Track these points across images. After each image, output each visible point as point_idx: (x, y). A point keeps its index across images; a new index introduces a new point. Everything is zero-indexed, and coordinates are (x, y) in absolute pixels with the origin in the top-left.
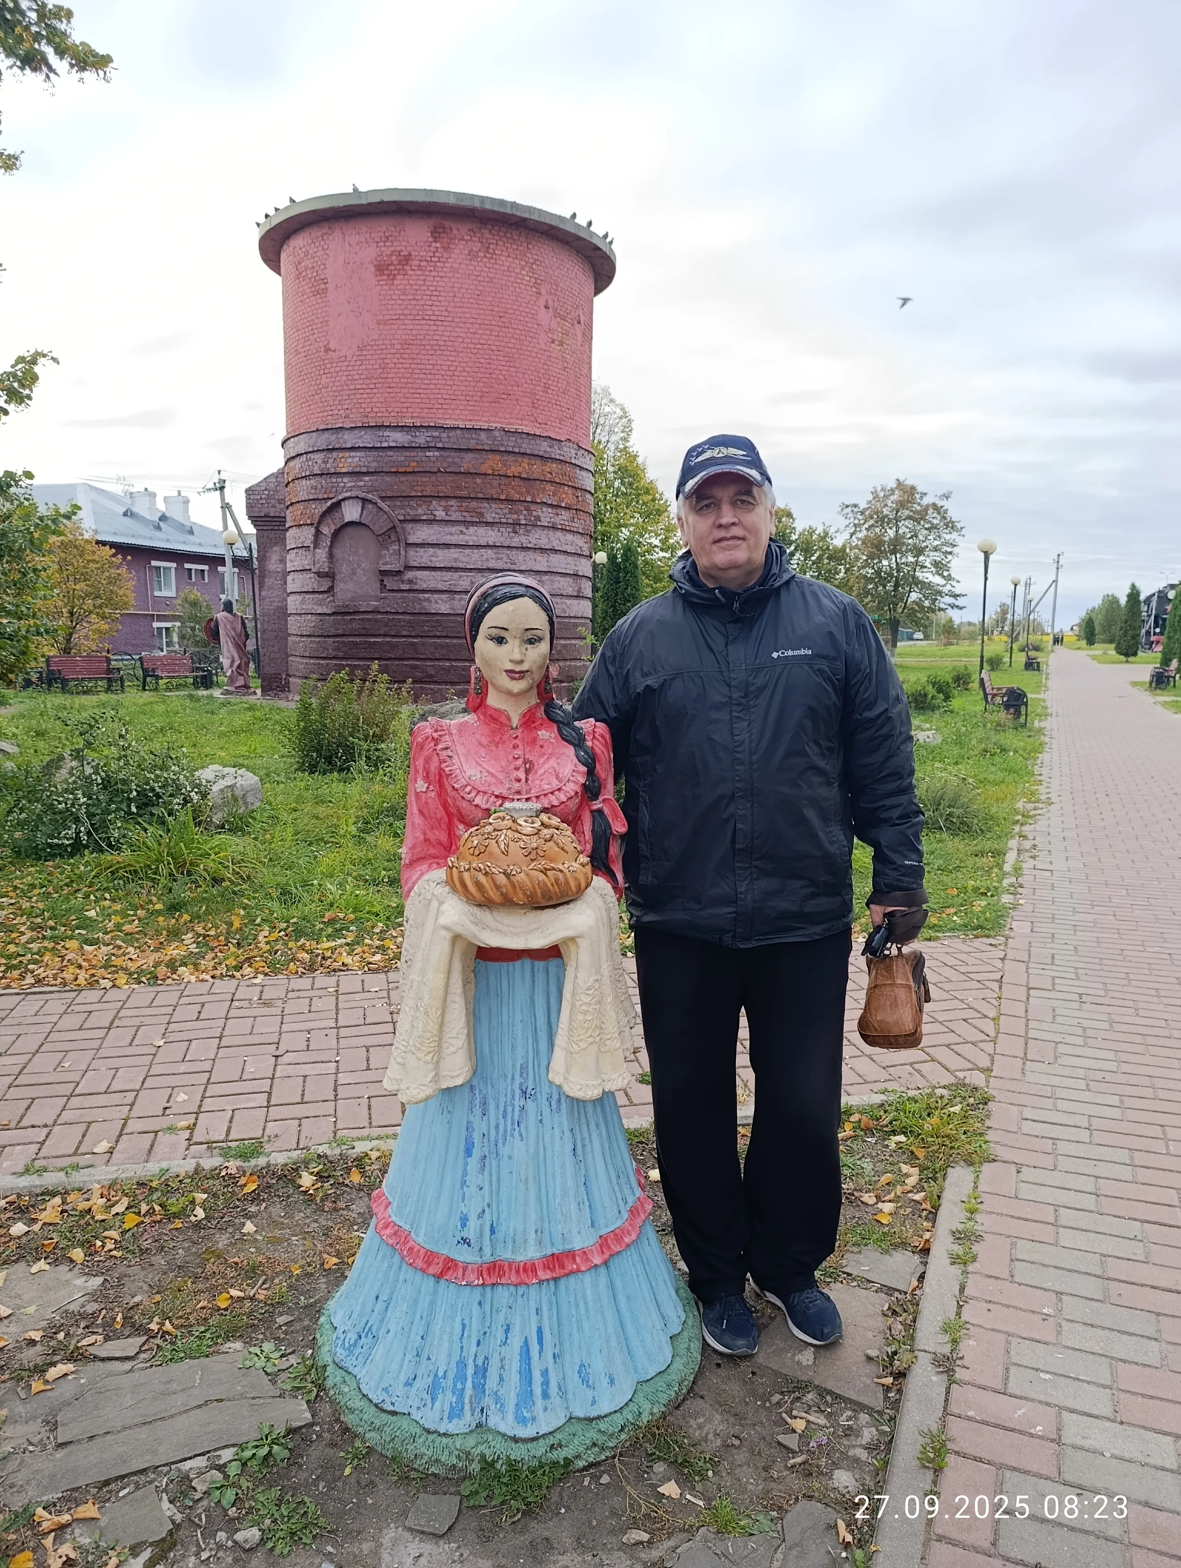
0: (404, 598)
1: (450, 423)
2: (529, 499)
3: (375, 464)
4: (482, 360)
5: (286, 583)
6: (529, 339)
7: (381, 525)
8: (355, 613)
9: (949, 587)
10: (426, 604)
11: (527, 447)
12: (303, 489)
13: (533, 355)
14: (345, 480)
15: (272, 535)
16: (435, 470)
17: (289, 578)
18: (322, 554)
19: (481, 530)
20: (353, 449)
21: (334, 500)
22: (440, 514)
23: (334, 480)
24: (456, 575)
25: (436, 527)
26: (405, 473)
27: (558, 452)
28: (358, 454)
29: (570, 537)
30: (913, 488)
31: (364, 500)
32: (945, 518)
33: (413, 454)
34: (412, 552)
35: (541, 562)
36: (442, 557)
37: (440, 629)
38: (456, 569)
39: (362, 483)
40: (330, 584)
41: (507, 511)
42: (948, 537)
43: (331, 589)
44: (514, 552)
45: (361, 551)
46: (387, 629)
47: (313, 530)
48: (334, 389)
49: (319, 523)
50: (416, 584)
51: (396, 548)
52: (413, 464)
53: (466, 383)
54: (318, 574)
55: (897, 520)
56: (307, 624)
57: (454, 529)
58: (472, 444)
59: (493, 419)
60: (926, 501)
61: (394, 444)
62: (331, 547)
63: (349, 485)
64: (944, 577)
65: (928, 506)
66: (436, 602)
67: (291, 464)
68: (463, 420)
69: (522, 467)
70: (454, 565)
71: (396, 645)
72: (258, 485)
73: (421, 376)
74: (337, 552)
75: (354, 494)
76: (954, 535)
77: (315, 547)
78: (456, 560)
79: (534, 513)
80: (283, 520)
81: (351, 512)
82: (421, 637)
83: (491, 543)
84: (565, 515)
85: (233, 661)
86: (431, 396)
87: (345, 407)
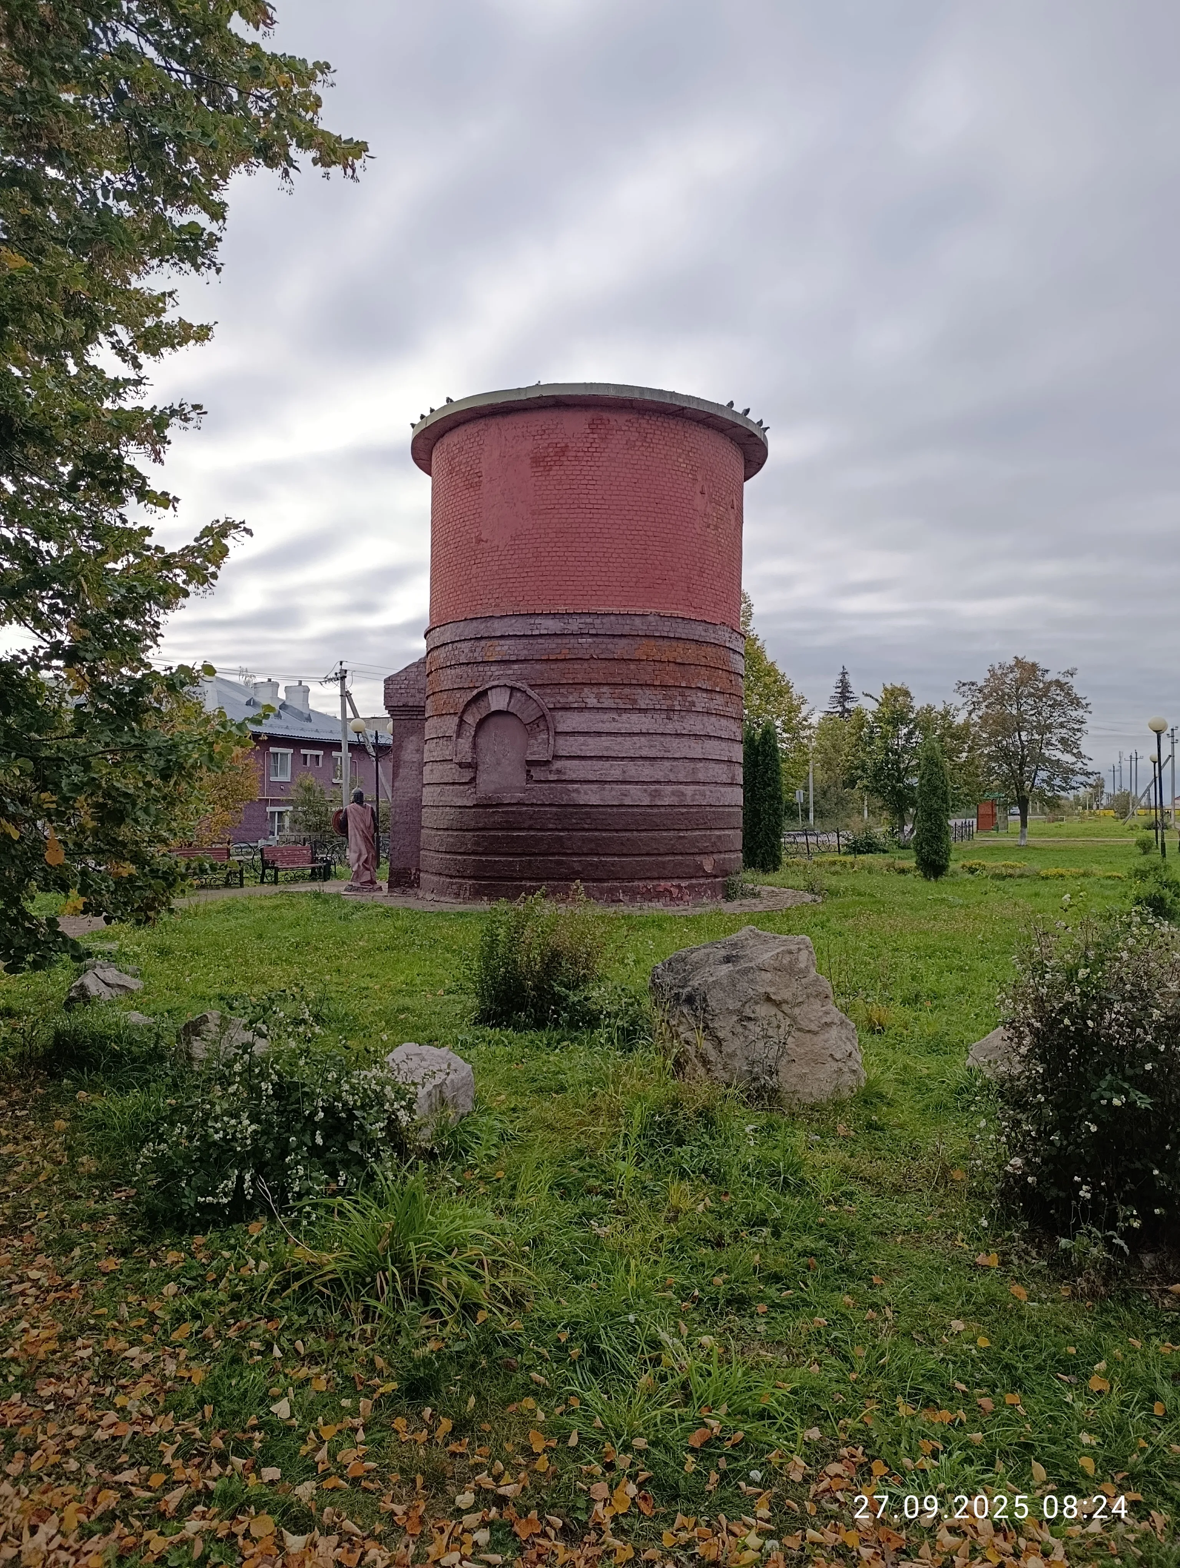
0: (550, 789)
1: (603, 609)
2: (683, 685)
3: (526, 652)
4: (638, 547)
5: (421, 773)
6: (685, 524)
7: (529, 714)
8: (498, 805)
9: (1080, 765)
10: (574, 795)
11: (682, 631)
12: (447, 679)
13: (689, 539)
14: (493, 668)
15: (409, 724)
16: (588, 657)
17: (427, 769)
18: (465, 744)
19: (635, 717)
20: (502, 637)
21: (480, 689)
22: (592, 702)
23: (481, 669)
24: (607, 764)
25: (587, 715)
26: (557, 660)
27: (713, 635)
28: (508, 642)
29: (724, 722)
30: (1034, 665)
31: (513, 689)
32: (1070, 695)
33: (565, 641)
34: (561, 741)
35: (696, 749)
36: (593, 746)
37: (588, 821)
38: (608, 758)
39: (511, 672)
40: (472, 775)
41: (660, 697)
42: (1074, 714)
43: (473, 779)
44: (668, 738)
45: (506, 741)
46: (532, 822)
47: (456, 719)
48: (485, 578)
49: (463, 712)
50: (565, 774)
51: (546, 736)
52: (564, 651)
53: (621, 569)
54: (460, 765)
55: (1018, 697)
56: (445, 817)
57: (606, 716)
58: (626, 630)
59: (648, 604)
60: (1048, 677)
61: (545, 632)
62: (475, 736)
63: (497, 673)
64: (1074, 754)
65: (1050, 683)
66: (586, 793)
67: (435, 653)
68: (618, 606)
69: (679, 652)
70: (606, 754)
71: (541, 839)
72: (398, 675)
73: (576, 563)
74: (480, 741)
75: (501, 682)
76: (1080, 712)
77: (458, 736)
78: (607, 749)
79: (689, 699)
80: (421, 710)
81: (498, 701)
82: (568, 830)
83: (644, 731)
84: (720, 699)
85: (360, 855)
86: (586, 583)
87: (495, 596)
